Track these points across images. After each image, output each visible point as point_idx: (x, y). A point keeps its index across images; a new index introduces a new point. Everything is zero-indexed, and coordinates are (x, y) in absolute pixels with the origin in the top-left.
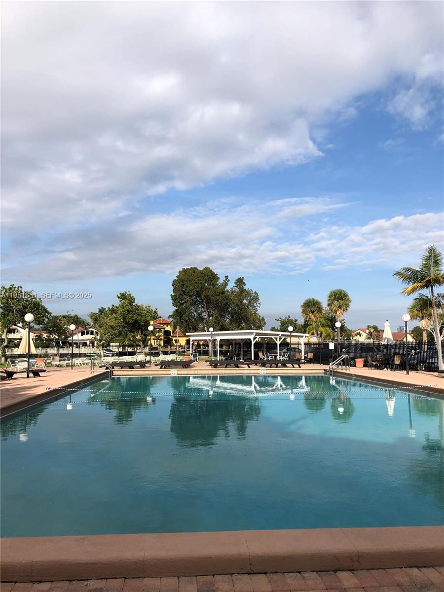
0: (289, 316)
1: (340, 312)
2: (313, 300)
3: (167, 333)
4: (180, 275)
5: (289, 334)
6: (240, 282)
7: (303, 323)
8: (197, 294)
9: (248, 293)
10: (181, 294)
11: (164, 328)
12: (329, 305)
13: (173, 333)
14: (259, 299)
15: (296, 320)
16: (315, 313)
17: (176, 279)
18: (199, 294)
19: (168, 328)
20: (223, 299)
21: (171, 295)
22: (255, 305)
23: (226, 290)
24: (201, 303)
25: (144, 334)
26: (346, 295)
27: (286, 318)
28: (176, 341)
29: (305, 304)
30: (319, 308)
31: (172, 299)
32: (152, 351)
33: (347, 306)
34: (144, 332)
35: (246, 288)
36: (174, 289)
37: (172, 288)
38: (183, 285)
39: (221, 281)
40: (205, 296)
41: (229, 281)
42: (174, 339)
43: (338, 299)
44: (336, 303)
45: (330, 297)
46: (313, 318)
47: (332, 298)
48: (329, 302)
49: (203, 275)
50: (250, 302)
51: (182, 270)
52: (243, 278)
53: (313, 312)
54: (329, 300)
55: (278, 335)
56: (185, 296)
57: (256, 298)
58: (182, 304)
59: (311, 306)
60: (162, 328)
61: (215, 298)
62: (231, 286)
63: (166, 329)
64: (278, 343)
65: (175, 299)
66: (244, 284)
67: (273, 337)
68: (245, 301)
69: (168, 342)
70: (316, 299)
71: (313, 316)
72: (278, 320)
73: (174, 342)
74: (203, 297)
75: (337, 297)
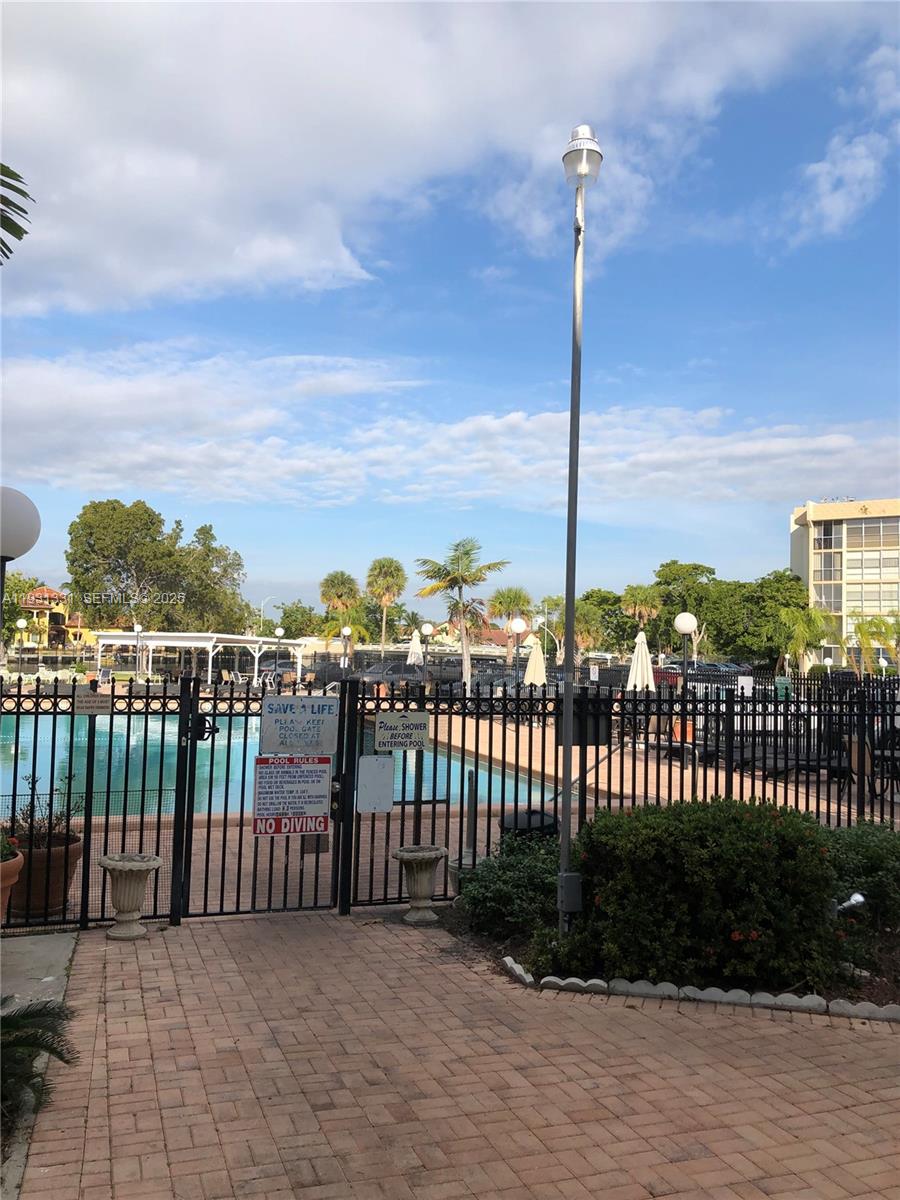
0: (299, 601)
1: (387, 597)
2: (342, 574)
3: (55, 619)
4: (85, 514)
5: (276, 640)
6: (205, 533)
7: (324, 615)
8: (119, 553)
9: (221, 555)
10: (85, 552)
11: (50, 609)
12: (370, 584)
13: (69, 618)
14: (243, 566)
15: (311, 609)
16: (343, 597)
17: (78, 520)
18: (122, 553)
19: (60, 609)
20: (171, 567)
21: (66, 552)
22: (235, 576)
23: (177, 548)
24: (128, 570)
25: (8, 628)
26: (398, 569)
27: (294, 604)
28: (75, 635)
29: (327, 580)
30: (352, 590)
31: (68, 559)
32: (23, 656)
33: (400, 588)
34: (7, 625)
35: (215, 544)
36: (72, 540)
37: (69, 538)
38: (91, 534)
39: (167, 529)
40: (136, 559)
41: (182, 530)
42: (71, 631)
43: (386, 574)
44: (381, 581)
45: (371, 570)
46: (341, 608)
47: (376, 573)
48: (370, 579)
49: (131, 518)
50: (225, 571)
51: (89, 504)
52: (211, 526)
53: (340, 597)
54: (370, 576)
55: (257, 642)
56: (93, 555)
57: (238, 564)
58: (87, 570)
59: (339, 585)
60: (46, 609)
61: (155, 564)
62: (187, 540)
63: (54, 611)
64: (257, 656)
65: (73, 560)
66: (213, 537)
67: (248, 646)
68: (215, 569)
69: (58, 635)
70: (347, 573)
71: (340, 603)
72: (278, 608)
73: (71, 637)
74: (130, 560)
75: (383, 570)
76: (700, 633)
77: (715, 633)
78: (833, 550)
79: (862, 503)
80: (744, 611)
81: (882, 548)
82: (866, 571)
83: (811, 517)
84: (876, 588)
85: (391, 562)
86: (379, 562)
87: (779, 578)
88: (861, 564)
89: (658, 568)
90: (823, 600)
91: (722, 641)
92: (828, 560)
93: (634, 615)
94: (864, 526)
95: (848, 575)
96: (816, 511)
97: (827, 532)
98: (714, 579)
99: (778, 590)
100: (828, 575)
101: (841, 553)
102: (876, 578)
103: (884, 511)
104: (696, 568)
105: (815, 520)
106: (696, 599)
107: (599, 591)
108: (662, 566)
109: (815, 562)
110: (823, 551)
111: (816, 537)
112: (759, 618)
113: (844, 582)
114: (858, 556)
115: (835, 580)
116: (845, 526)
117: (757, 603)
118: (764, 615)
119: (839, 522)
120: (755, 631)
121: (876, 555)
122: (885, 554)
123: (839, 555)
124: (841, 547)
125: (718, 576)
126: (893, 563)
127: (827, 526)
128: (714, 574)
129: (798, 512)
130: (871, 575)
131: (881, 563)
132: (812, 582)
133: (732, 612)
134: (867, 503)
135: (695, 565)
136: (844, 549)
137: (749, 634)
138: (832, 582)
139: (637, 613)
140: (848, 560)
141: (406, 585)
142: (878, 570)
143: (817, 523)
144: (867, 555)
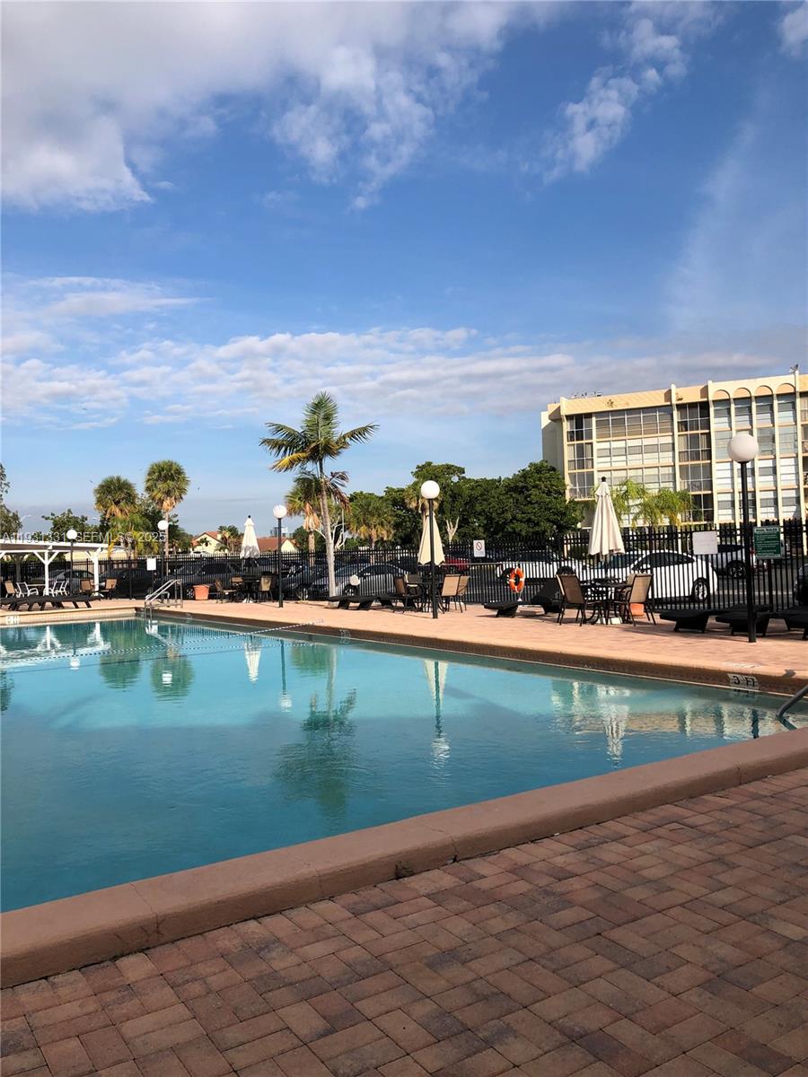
0: (69, 511)
1: (168, 501)
2: (118, 479)
5: (69, 544)
7: (98, 524)
12: (148, 489)
14: (5, 477)
15: (84, 519)
16: (122, 504)
26: (179, 472)
27: (64, 514)
29: (102, 486)
30: (130, 495)
33: (182, 491)
43: (166, 478)
44: (160, 485)
45: (149, 474)
46: (119, 514)
47: (154, 477)
48: (148, 484)
53: (117, 503)
54: (148, 480)
55: (46, 547)
59: (114, 491)
64: (47, 562)
67: (35, 552)
70: (123, 478)
71: (118, 510)
72: (47, 519)
75: (163, 474)
76: (454, 527)
77: (485, 522)
78: (584, 442)
79: (608, 398)
80: (511, 500)
81: (627, 437)
82: (614, 459)
83: (564, 412)
84: (623, 474)
85: (170, 465)
86: (158, 466)
87: (538, 469)
88: (610, 453)
89: (415, 470)
90: (577, 487)
91: (492, 530)
92: (580, 451)
93: (417, 508)
94: (610, 418)
95: (599, 464)
96: (569, 407)
97: (579, 425)
98: (464, 478)
99: (540, 479)
100: (581, 465)
101: (591, 444)
102: (623, 465)
103: (628, 404)
104: (449, 467)
105: (567, 414)
106: (451, 496)
107: (361, 493)
108: (418, 467)
109: (569, 453)
110: (575, 442)
111: (569, 430)
112: (525, 505)
113: (595, 470)
114: (606, 445)
115: (587, 468)
116: (594, 419)
117: (521, 492)
118: (530, 503)
119: (589, 415)
120: (523, 518)
121: (622, 444)
122: (630, 443)
123: (590, 446)
124: (592, 438)
125: (467, 475)
126: (638, 450)
127: (579, 419)
128: (464, 473)
129: (552, 408)
130: (619, 462)
131: (627, 451)
132: (567, 472)
133: (500, 501)
134: (614, 398)
135: (447, 465)
136: (594, 440)
137: (518, 521)
138: (585, 470)
139: (420, 504)
140: (599, 450)
141: (188, 488)
142: (624, 458)
143: (569, 417)
144: (615, 445)
